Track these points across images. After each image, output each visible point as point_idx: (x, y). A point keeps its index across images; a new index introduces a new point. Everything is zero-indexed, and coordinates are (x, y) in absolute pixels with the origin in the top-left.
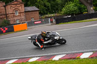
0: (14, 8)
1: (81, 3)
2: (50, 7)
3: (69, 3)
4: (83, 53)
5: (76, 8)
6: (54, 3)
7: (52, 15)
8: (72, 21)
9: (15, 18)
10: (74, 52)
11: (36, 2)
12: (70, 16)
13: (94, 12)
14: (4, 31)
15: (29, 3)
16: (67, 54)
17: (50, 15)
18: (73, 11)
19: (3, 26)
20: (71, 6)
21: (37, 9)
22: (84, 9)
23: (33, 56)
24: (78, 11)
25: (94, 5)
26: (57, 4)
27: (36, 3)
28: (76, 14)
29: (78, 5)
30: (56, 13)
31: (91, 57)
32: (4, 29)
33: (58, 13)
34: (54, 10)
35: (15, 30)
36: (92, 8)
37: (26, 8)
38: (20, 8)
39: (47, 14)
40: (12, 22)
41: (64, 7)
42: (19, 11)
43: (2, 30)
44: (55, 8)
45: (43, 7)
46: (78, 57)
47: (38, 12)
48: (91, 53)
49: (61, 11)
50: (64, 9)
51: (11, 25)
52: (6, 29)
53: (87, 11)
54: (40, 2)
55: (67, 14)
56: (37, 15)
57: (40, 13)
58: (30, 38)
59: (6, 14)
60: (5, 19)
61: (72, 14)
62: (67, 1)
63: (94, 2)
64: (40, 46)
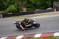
3: (11, 5)
5: (15, 8)
6: (2, 5)
7: (1, 12)
8: (13, 16)
12: (12, 13)
13: (26, 11)
18: (13, 10)
20: (13, 7)
22: (21, 9)
25: (26, 7)
26: (4, 6)
28: (15, 12)
33: (4, 11)
34: (2, 9)
36: (25, 9)
41: (8, 7)
46: (15, 38)
49: (6, 10)
50: (8, 9)
53: (22, 11)
55: (10, 12)
58: (15, 23)
61: (13, 12)
62: (10, 4)
63: (26, 5)
64: (23, 28)
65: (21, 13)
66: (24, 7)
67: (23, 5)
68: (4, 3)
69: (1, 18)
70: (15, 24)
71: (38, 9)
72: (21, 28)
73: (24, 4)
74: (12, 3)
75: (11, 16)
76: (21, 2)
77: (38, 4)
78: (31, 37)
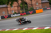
0: (36, 1)
9: (37, 7)
14: (31, 13)
19: (30, 10)
21: (48, 1)
32: (31, 12)
35: (36, 13)
37: (42, 1)
38: (39, 1)
40: (35, 9)
42: (38, 3)
43: (30, 12)
47: (49, 3)
51: (34, 10)
52: (32, 12)
59: (32, 5)
60: (31, 7)
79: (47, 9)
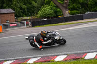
1: (57, 7)
2: (26, 10)
3: (45, 6)
4: (57, 56)
5: (52, 11)
7: (28, 18)
10: (48, 55)
11: (12, 4)
12: (46, 19)
13: (69, 16)
15: (5, 5)
16: (42, 57)
17: (26, 18)
18: (48, 14)
21: (13, 12)
22: (60, 12)
23: (7, 59)
24: (54, 15)
25: (69, 9)
26: (33, 7)
27: (12, 6)
29: (54, 8)
30: (32, 16)
31: (65, 60)
33: (34, 16)
34: (31, 13)
36: (67, 12)
39: (23, 17)
41: (40, 10)
44: (31, 11)
45: (19, 9)
46: (52, 60)
47: (14, 15)
48: (65, 56)
49: (37, 14)
50: (40, 12)
53: (63, 15)
54: (16, 4)
55: (43, 17)
56: (13, 17)
57: (16, 16)
61: (48, 18)
62: (43, 4)
63: (69, 5)
64: (39, 47)
65: (62, 18)
66: (66, 8)
67: (64, 5)
68: (33, 2)
69: (30, 27)
70: (28, 40)
71: (90, 11)
72: (37, 45)
73: (65, 3)
74: (45, 2)
75: (45, 24)
76: (61, 1)
77: (89, 3)
78: (79, 59)
79: (11, 25)
